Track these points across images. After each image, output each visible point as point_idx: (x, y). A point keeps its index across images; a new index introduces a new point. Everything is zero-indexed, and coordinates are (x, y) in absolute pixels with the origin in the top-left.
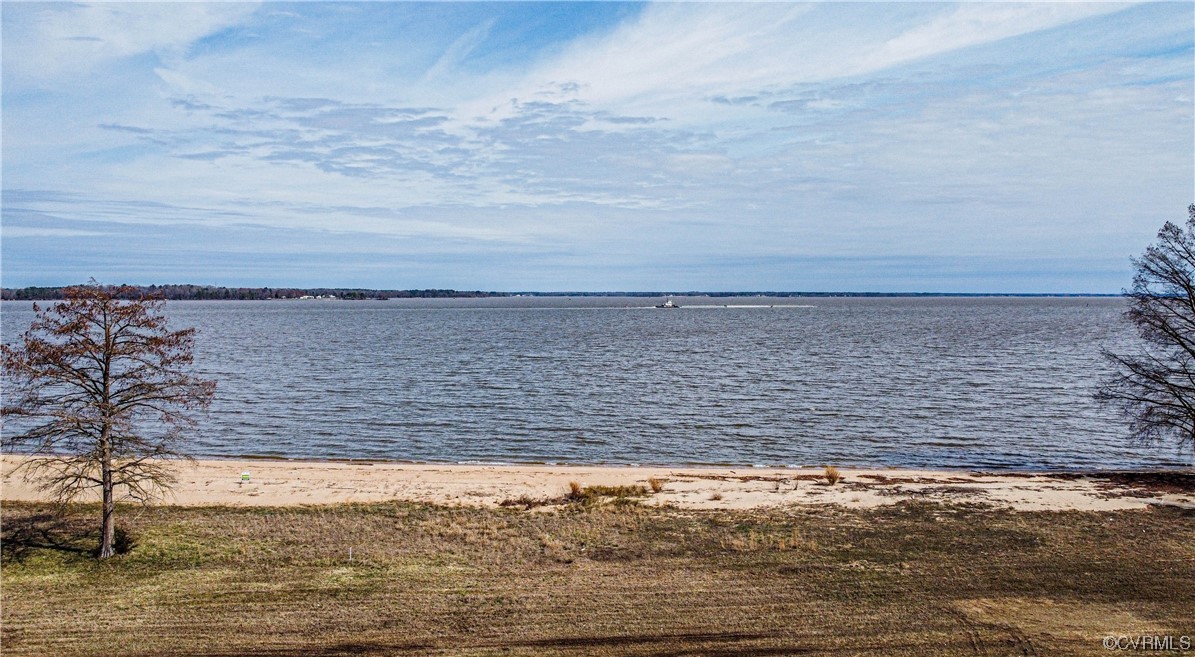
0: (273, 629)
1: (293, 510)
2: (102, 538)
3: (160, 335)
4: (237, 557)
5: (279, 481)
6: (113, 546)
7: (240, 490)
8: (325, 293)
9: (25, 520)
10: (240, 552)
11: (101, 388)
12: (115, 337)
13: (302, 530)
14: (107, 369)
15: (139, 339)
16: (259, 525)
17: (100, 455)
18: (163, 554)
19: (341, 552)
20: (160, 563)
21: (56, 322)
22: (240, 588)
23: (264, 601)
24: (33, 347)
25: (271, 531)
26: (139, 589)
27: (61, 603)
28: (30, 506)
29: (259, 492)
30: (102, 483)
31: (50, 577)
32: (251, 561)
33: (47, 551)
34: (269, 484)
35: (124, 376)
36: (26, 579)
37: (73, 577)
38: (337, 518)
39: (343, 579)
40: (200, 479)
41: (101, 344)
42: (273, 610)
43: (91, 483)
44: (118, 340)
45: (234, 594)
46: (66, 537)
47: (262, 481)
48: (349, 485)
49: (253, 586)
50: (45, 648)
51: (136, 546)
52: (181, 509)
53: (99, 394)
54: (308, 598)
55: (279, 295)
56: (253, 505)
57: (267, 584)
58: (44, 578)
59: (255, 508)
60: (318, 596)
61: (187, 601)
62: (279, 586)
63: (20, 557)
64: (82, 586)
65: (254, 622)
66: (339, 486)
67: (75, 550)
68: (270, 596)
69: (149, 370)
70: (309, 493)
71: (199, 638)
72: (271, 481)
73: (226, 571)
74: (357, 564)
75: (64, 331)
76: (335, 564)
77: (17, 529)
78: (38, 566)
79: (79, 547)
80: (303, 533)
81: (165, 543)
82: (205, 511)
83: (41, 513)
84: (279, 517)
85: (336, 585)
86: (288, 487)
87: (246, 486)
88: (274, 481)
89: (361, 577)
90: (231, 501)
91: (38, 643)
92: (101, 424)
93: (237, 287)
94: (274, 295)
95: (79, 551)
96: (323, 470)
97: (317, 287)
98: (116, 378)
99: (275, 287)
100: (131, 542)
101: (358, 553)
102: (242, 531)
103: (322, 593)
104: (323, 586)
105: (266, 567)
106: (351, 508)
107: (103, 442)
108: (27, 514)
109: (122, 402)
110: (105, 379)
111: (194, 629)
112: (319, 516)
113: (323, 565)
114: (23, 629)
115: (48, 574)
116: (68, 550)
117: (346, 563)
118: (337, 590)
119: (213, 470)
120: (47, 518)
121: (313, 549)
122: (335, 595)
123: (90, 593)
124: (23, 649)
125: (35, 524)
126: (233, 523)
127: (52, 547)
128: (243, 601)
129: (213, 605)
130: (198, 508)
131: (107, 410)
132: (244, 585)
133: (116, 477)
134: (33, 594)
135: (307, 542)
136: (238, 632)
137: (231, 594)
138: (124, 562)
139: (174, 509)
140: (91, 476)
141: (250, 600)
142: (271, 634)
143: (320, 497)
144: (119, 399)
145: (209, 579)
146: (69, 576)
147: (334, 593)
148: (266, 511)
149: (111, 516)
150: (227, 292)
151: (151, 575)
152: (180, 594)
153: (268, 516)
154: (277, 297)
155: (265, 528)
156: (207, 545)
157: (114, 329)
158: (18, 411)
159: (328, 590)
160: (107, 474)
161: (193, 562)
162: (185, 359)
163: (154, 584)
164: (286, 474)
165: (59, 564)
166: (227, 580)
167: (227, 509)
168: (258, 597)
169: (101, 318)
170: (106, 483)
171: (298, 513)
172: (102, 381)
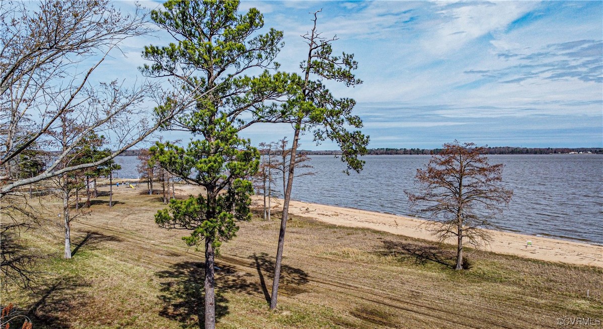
0: (538, 322)
1: (555, 264)
2: (457, 261)
3: (485, 166)
4: (522, 282)
5: (548, 248)
6: (462, 265)
7: (526, 249)
8: (585, 150)
9: (427, 248)
10: (523, 280)
11: (458, 190)
12: (465, 167)
13: (560, 275)
14: (461, 182)
15: (475, 169)
16: (536, 269)
17: (456, 222)
18: (484, 274)
19: (582, 291)
20: (482, 277)
21: (440, 160)
22: (522, 298)
23: (534, 307)
24: (431, 171)
25: (542, 273)
26: (472, 287)
27: (438, 286)
28: (429, 242)
29: (536, 252)
30: (457, 235)
31: (435, 274)
32: (529, 286)
33: (434, 262)
34: (542, 248)
35: (469, 186)
36: (425, 272)
37: (444, 276)
38: (581, 273)
39: (582, 306)
40: (506, 241)
41: (458, 170)
42: (539, 313)
43: (453, 234)
44: (465, 169)
45: (519, 300)
46: (442, 258)
47: (538, 247)
48: (591, 256)
49: (529, 298)
50: (430, 303)
51: (472, 267)
52: (495, 254)
53: (457, 193)
54: (560, 312)
55: (557, 151)
56: (533, 258)
57: (536, 299)
58: (432, 274)
59: (533, 259)
60: (566, 312)
61: (494, 298)
62: (543, 301)
63: (423, 263)
64: (447, 280)
65: (528, 316)
66: (585, 255)
67: (446, 264)
68: (537, 305)
69: (480, 184)
70: (565, 256)
71: (498, 317)
72: (543, 247)
73: (515, 288)
74: (591, 300)
75: (443, 163)
76: (578, 297)
77: (423, 251)
78: (430, 268)
79: (447, 263)
80: (560, 277)
81: (486, 269)
82: (507, 257)
83: (433, 246)
84: (547, 266)
85: (577, 309)
86: (553, 252)
87: (529, 248)
88: (545, 247)
89: (594, 307)
90: (521, 254)
91: (428, 301)
92: (458, 207)
93: (533, 147)
94: (553, 151)
95: (447, 265)
96: (575, 246)
97: (580, 147)
98: (465, 186)
99: (554, 147)
100: (470, 265)
101: (593, 294)
102: (526, 270)
103: (568, 311)
104: (569, 307)
105: (537, 290)
106: (591, 269)
107: (458, 216)
108: (428, 245)
109: (467, 198)
110: (460, 187)
111: (497, 312)
112: (570, 270)
113: (570, 296)
114: (422, 293)
115: (433, 272)
116: (443, 263)
117: (585, 298)
118: (578, 311)
119: (512, 238)
120: (435, 248)
121: (565, 287)
122: (576, 314)
123: (450, 284)
124: (422, 302)
125: (430, 250)
126: (521, 265)
127: (436, 261)
128: (523, 305)
129: (507, 303)
130: (504, 255)
131: (460, 201)
132: (524, 297)
133: (464, 233)
134: (427, 279)
135: (562, 282)
136: (519, 319)
137: (516, 299)
138: (466, 274)
139: (491, 253)
140: (453, 231)
141: (526, 305)
142: (537, 325)
143: (571, 260)
144: (466, 196)
145: (506, 290)
146: (442, 275)
147: (576, 313)
148: (540, 262)
149: (461, 251)
150: (527, 150)
151: (478, 282)
152: (491, 294)
153: (540, 265)
154: (555, 152)
155: (538, 271)
156: (507, 274)
157: (464, 164)
158: (423, 198)
159: (572, 310)
160: (460, 231)
161: (499, 280)
162: (498, 179)
163: (479, 286)
164: (552, 245)
165: (438, 269)
166: (515, 292)
167: (518, 258)
168: (531, 304)
169: (459, 158)
170: (459, 235)
171: (558, 266)
172: (459, 187)
